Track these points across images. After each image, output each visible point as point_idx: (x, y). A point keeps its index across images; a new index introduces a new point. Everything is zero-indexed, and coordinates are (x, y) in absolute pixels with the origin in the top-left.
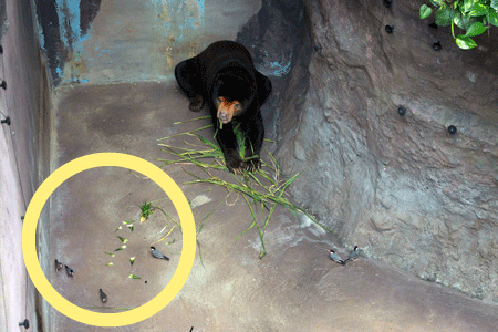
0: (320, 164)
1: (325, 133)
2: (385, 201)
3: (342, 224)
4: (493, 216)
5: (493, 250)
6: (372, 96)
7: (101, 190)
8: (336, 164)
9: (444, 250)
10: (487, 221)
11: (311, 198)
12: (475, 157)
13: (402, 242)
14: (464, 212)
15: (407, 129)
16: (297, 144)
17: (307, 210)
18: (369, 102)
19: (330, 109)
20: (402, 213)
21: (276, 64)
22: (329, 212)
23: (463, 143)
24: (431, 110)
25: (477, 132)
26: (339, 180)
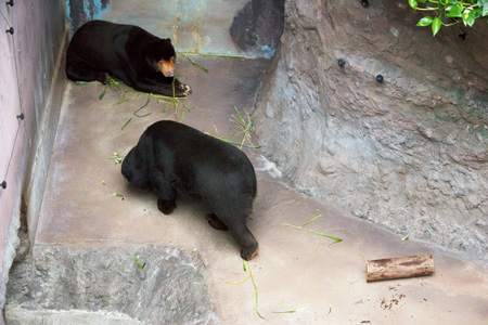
0: (284, 120)
1: (289, 93)
2: (330, 148)
3: (296, 169)
4: (417, 161)
5: (418, 193)
6: (321, 54)
7: (99, 130)
8: (297, 119)
9: (377, 192)
10: (412, 165)
11: (275, 149)
12: (400, 105)
13: (343, 185)
14: (392, 157)
15: (346, 80)
16: (268, 104)
17: (270, 158)
18: (319, 59)
19: (292, 70)
20: (343, 159)
21: (266, 47)
22: (288, 159)
23: (390, 91)
24: (365, 62)
25: (401, 82)
26: (298, 133)
